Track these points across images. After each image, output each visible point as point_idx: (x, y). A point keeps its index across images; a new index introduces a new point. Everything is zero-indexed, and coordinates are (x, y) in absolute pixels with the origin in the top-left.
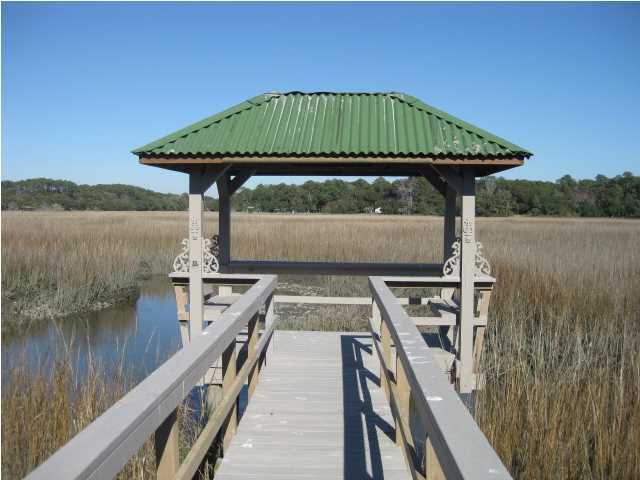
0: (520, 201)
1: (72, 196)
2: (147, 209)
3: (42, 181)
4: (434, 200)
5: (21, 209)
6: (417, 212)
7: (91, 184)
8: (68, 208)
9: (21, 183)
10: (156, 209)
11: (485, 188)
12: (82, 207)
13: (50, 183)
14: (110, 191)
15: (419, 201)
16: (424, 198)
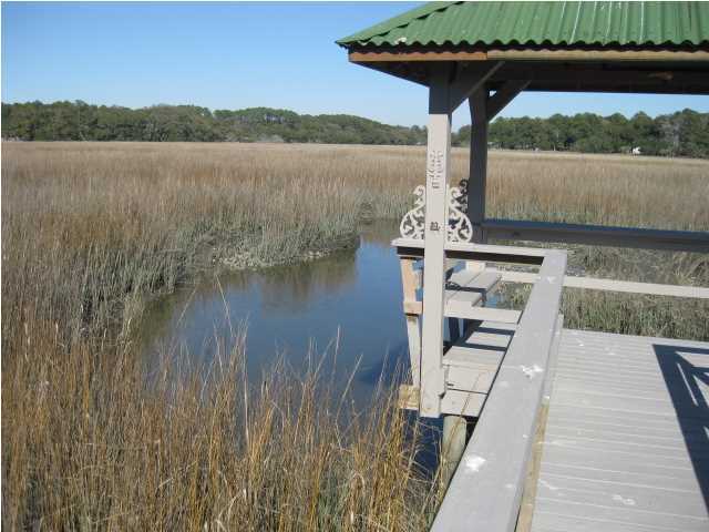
1: (292, 127)
2: (372, 143)
3: (262, 110)
4: (705, 141)
5: (239, 140)
6: (683, 154)
7: (313, 115)
8: (288, 140)
9: (240, 113)
10: (383, 143)
12: (304, 140)
13: (270, 113)
14: (334, 122)
15: (687, 140)
16: (692, 137)
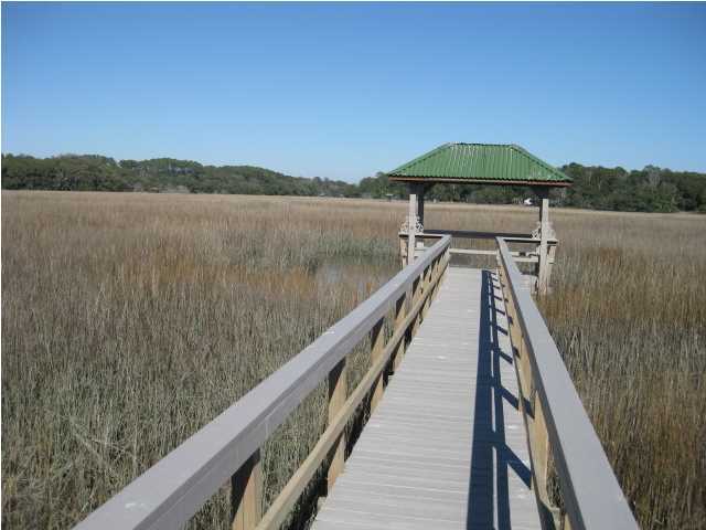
0: (686, 196)
1: (197, 178)
2: (276, 194)
3: (167, 161)
4: (589, 192)
5: (146, 190)
6: (571, 205)
7: (217, 166)
8: (193, 191)
9: (145, 163)
10: (286, 193)
11: (647, 180)
12: (210, 190)
13: (175, 163)
14: (237, 173)
15: (574, 192)
16: (578, 189)
